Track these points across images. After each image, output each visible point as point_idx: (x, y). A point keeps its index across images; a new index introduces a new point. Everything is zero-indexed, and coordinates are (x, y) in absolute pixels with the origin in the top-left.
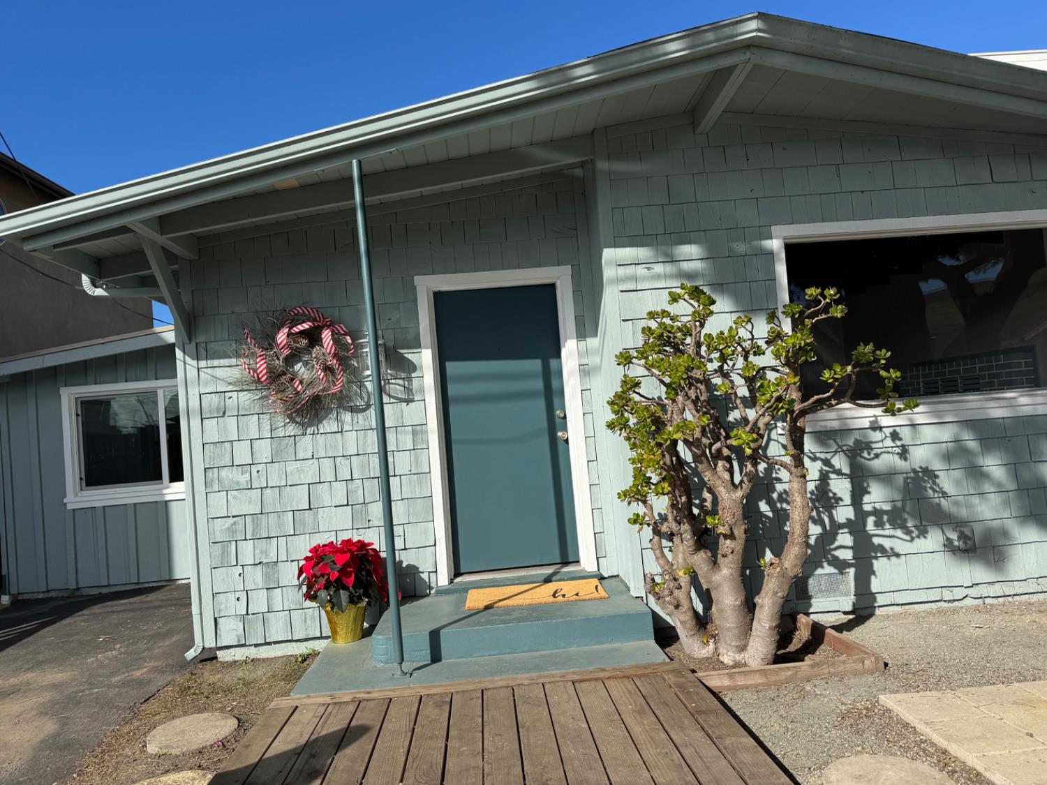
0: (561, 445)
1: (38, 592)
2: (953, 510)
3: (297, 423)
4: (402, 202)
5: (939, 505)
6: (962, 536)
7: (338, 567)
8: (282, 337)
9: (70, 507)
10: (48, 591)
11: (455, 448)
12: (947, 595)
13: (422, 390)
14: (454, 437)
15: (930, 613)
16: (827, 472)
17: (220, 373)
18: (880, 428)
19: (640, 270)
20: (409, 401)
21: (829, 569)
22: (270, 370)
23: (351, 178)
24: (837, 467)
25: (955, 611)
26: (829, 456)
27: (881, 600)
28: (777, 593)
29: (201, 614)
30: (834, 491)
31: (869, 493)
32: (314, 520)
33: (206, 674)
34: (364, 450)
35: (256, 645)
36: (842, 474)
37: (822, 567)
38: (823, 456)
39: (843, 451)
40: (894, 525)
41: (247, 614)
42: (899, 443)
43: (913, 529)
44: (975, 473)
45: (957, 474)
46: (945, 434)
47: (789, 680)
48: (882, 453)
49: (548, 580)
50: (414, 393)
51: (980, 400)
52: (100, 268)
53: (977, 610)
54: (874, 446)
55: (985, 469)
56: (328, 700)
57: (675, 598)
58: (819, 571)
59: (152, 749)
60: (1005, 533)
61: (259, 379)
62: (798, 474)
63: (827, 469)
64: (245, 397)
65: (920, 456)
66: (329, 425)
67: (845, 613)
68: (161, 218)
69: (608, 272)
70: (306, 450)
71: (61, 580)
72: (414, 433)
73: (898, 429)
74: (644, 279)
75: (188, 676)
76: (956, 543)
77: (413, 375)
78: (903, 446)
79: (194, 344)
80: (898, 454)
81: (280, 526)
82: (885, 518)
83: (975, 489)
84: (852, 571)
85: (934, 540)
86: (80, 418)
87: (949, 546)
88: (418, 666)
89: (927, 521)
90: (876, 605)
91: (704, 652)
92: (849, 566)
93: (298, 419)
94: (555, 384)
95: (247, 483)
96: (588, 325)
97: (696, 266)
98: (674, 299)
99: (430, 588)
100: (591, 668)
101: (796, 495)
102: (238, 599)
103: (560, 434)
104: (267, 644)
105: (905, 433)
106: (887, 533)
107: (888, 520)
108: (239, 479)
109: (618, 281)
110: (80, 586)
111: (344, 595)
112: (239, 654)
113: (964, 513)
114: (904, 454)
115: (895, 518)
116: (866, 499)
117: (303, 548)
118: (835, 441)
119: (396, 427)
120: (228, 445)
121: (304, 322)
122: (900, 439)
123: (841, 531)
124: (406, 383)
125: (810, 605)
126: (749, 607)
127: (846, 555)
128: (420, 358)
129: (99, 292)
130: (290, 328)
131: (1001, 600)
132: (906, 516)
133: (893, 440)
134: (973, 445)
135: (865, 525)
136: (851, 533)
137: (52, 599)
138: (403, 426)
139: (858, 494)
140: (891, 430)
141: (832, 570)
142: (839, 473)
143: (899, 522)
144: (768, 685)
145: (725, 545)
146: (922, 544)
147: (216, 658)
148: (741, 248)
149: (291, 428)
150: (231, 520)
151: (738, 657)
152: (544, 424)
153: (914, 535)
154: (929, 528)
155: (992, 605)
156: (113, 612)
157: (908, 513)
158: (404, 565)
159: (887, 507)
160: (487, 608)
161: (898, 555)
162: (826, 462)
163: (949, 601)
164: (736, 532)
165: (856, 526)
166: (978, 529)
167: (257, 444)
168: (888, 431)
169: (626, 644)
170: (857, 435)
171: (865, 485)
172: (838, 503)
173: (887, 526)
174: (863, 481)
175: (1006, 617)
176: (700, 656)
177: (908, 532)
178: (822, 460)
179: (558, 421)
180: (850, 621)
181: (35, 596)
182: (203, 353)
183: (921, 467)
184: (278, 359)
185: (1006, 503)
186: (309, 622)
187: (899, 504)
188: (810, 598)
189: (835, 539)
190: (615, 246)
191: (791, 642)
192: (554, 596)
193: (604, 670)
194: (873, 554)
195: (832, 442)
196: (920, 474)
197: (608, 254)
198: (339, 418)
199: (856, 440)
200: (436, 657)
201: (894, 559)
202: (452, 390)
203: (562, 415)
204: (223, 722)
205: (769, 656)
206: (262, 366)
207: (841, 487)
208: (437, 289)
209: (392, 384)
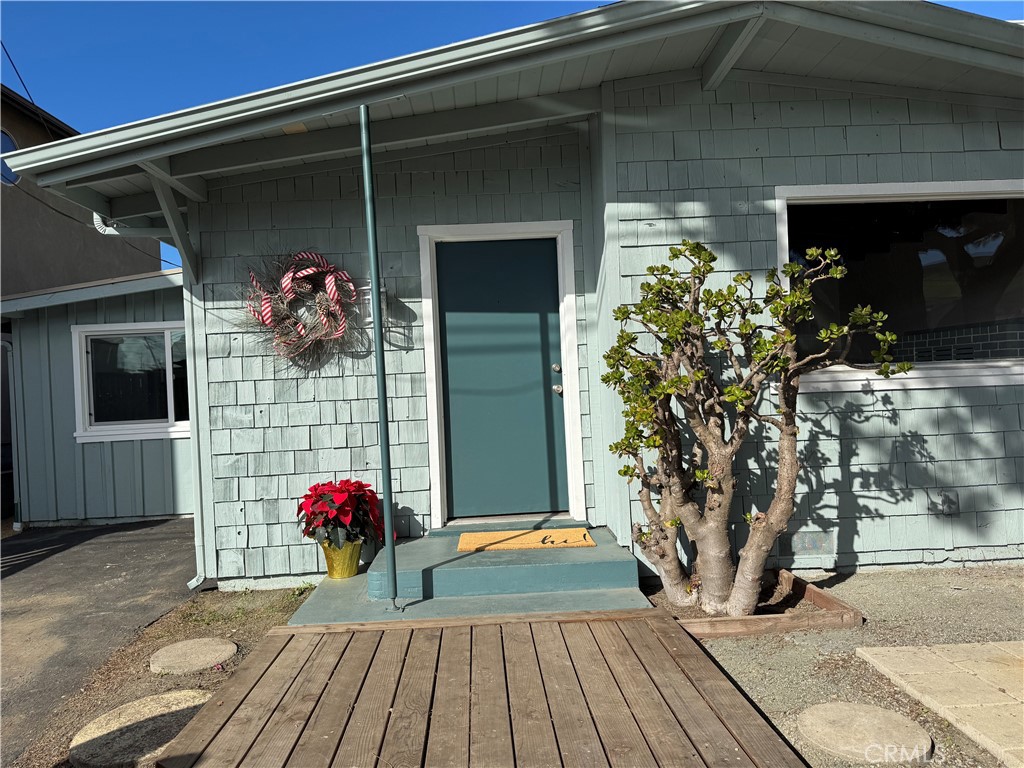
0: (555, 398)
1: (49, 521)
2: (940, 474)
3: (299, 366)
4: (407, 151)
5: (926, 469)
6: (947, 501)
7: (337, 505)
8: (286, 281)
9: (79, 441)
10: (58, 520)
11: (452, 397)
12: (928, 557)
13: (422, 339)
14: (452, 385)
15: (910, 574)
16: (817, 433)
17: (225, 314)
18: (872, 392)
19: (642, 227)
20: (409, 349)
21: (812, 527)
22: (275, 313)
23: (358, 125)
24: (827, 428)
25: (935, 573)
26: (819, 417)
27: (862, 559)
28: (761, 546)
29: (203, 546)
30: (823, 451)
31: (857, 455)
32: (314, 461)
33: (207, 603)
34: (364, 395)
35: (255, 578)
36: (832, 436)
37: (807, 525)
38: (814, 417)
39: (833, 413)
40: (880, 487)
41: (248, 547)
42: (890, 407)
43: (899, 491)
44: (964, 440)
45: (946, 439)
46: (937, 400)
47: (768, 631)
48: (872, 416)
49: (538, 527)
50: (414, 341)
51: (974, 368)
52: (112, 207)
53: (957, 572)
54: (865, 409)
55: (974, 435)
56: (323, 630)
57: (661, 548)
58: (804, 529)
59: (155, 668)
60: (989, 499)
61: (264, 322)
62: (789, 432)
63: (817, 429)
64: (250, 339)
65: (910, 421)
66: (330, 370)
67: (827, 570)
68: (171, 158)
69: (610, 228)
70: (308, 393)
71: (70, 511)
72: (413, 381)
73: (889, 393)
74: (646, 235)
75: (190, 604)
76: (940, 507)
77: (413, 324)
78: (894, 410)
79: (201, 285)
80: (888, 417)
81: (281, 465)
82: (872, 479)
83: (962, 455)
84: (836, 530)
85: (919, 502)
86: (90, 356)
87: (933, 509)
88: (411, 601)
89: (913, 484)
90: (858, 563)
91: (686, 600)
92: (834, 525)
93: (301, 363)
94: (552, 337)
95: (250, 422)
96: (587, 280)
97: (698, 223)
98: (675, 255)
99: (424, 530)
100: (576, 611)
101: (786, 452)
102: (239, 533)
103: (555, 387)
104: (265, 577)
105: (897, 399)
106: (872, 494)
107: (874, 482)
108: (242, 419)
109: (620, 236)
110: (88, 517)
111: (341, 532)
112: (239, 586)
113: (950, 477)
114: (894, 418)
115: (882, 480)
116: (854, 460)
117: (303, 486)
118: (827, 403)
119: (395, 374)
120: (232, 385)
121: (308, 267)
122: (892, 403)
123: (827, 491)
124: (406, 332)
125: (793, 561)
126: (734, 559)
127: (831, 514)
128: (421, 307)
129: (110, 231)
130: (295, 273)
131: (981, 564)
132: (892, 478)
133: (884, 404)
134: (963, 412)
135: (851, 486)
136: (836, 493)
137: (62, 528)
138: (402, 374)
139: (846, 455)
140: (883, 394)
141: (816, 528)
142: (828, 434)
143: (885, 484)
144: (749, 634)
145: (714, 499)
146: (906, 507)
147: (217, 588)
148: (744, 207)
149: (294, 371)
150: (235, 457)
151: (720, 607)
152: (540, 377)
153: (899, 498)
154: (914, 492)
155: (971, 569)
156: (119, 542)
157: (895, 477)
158: (399, 507)
159: (874, 469)
160: (478, 550)
161: (882, 517)
162: (817, 423)
163: (930, 563)
164: (724, 487)
165: (843, 487)
166: (962, 493)
167: (260, 385)
168: (879, 395)
169: (612, 590)
170: (848, 398)
171: (854, 447)
172: (825, 463)
173: (873, 488)
174: (852, 443)
175: (985, 580)
176: (683, 605)
177: (893, 494)
178: (812, 421)
179: (554, 374)
180: (831, 578)
181: (45, 524)
182: (209, 294)
183: (910, 432)
184: (283, 303)
185: (992, 471)
186: (306, 557)
187: (886, 467)
188: (793, 554)
189: (821, 499)
190: (618, 201)
191: (772, 595)
192: (543, 542)
193: (588, 613)
194: (858, 515)
195: (823, 403)
196: (909, 439)
197: (611, 209)
198: (340, 363)
199: (848, 402)
200: (428, 594)
201: (878, 520)
202: (451, 340)
203: (558, 369)
204: (223, 647)
205: (751, 607)
206: (266, 309)
207: (830, 448)
208: (439, 240)
209: (393, 332)
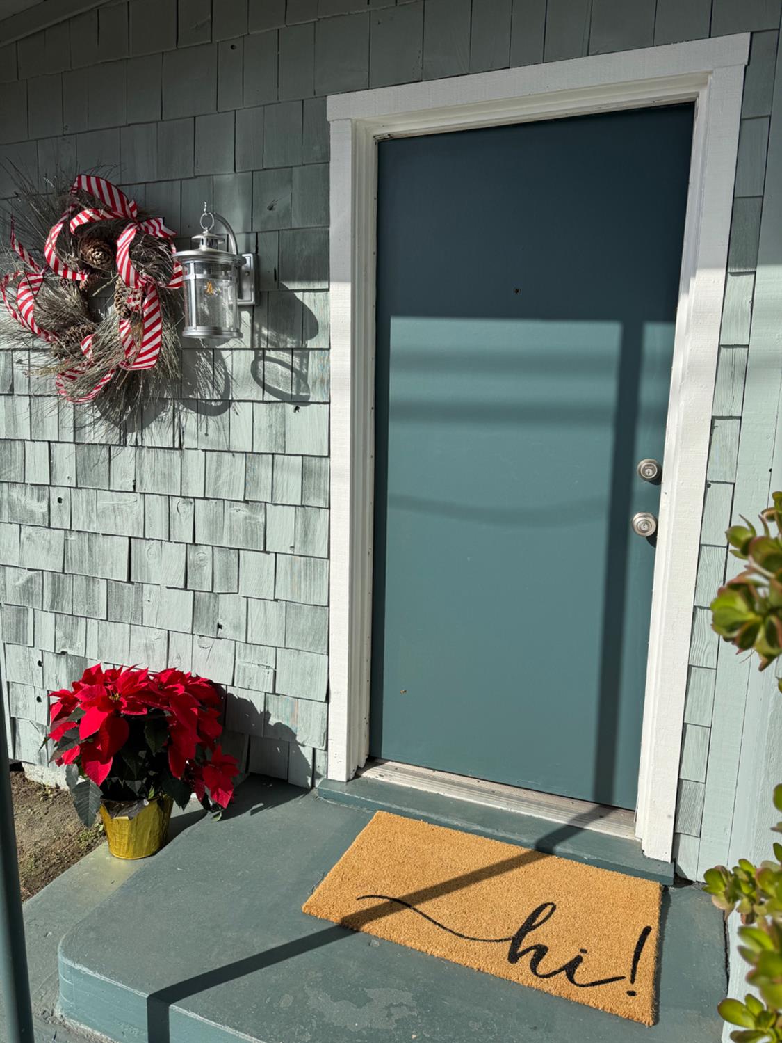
0: (636, 547)
3: (111, 421)
8: (49, 244)
13: (325, 382)
20: (300, 402)
34: (216, 491)
49: (546, 846)
50: (310, 384)
61: (32, 329)
66: (158, 434)
72: (305, 473)
77: (310, 344)
93: (113, 415)
94: (647, 391)
95: (44, 516)
99: (315, 775)
102: (38, 700)
103: (638, 519)
108: (34, 509)
119: (273, 454)
120: (18, 445)
124: (296, 360)
128: (327, 301)
138: (284, 454)
147: (23, 770)
149: (104, 429)
150: (26, 575)
158: (273, 721)
167: (57, 449)
179: (640, 486)
184: (69, 291)
192: (515, 943)
198: (176, 420)
202: (400, 386)
203: (651, 473)
206: (26, 304)
208: (384, 132)
209: (271, 360)
